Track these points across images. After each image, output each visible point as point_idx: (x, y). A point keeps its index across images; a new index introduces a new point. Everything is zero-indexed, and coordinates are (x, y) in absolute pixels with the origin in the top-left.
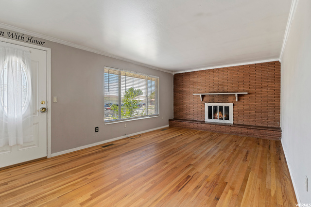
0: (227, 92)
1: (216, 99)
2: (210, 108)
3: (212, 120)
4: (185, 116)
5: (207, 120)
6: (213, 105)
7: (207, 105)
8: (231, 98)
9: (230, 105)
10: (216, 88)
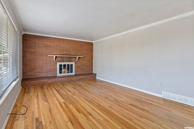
0: (72, 55)
1: (65, 60)
2: (61, 66)
3: (62, 74)
4: (37, 74)
5: (58, 75)
6: (63, 63)
7: (58, 64)
8: (74, 59)
9: (73, 63)
10: (65, 52)
